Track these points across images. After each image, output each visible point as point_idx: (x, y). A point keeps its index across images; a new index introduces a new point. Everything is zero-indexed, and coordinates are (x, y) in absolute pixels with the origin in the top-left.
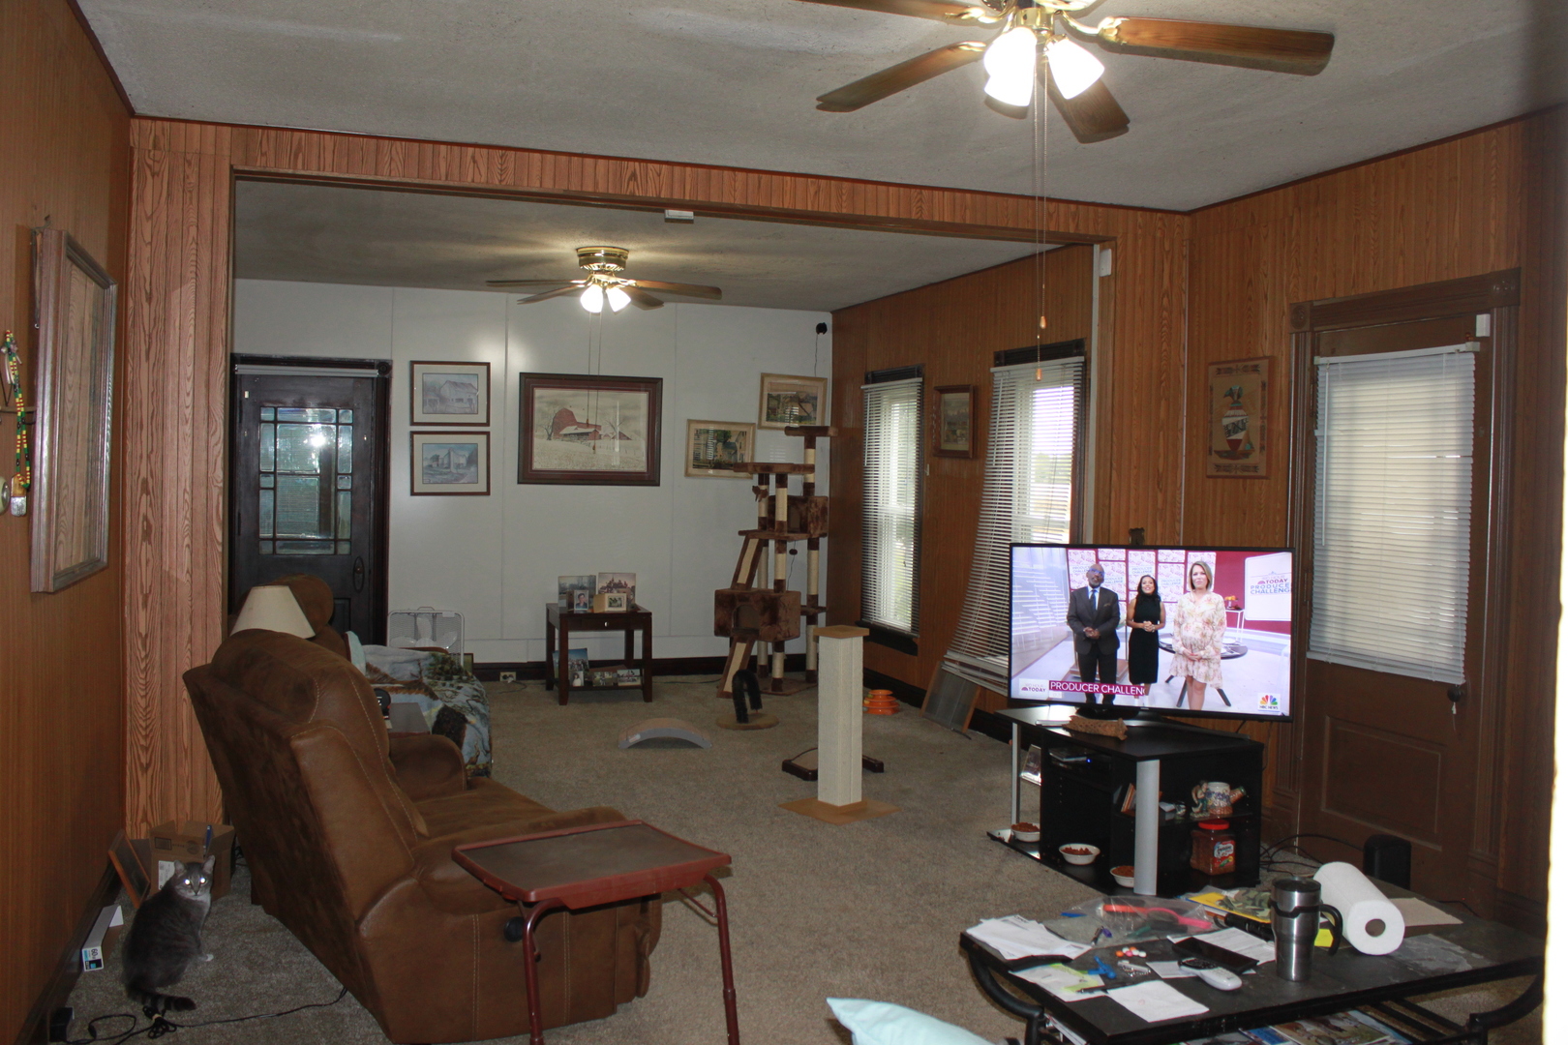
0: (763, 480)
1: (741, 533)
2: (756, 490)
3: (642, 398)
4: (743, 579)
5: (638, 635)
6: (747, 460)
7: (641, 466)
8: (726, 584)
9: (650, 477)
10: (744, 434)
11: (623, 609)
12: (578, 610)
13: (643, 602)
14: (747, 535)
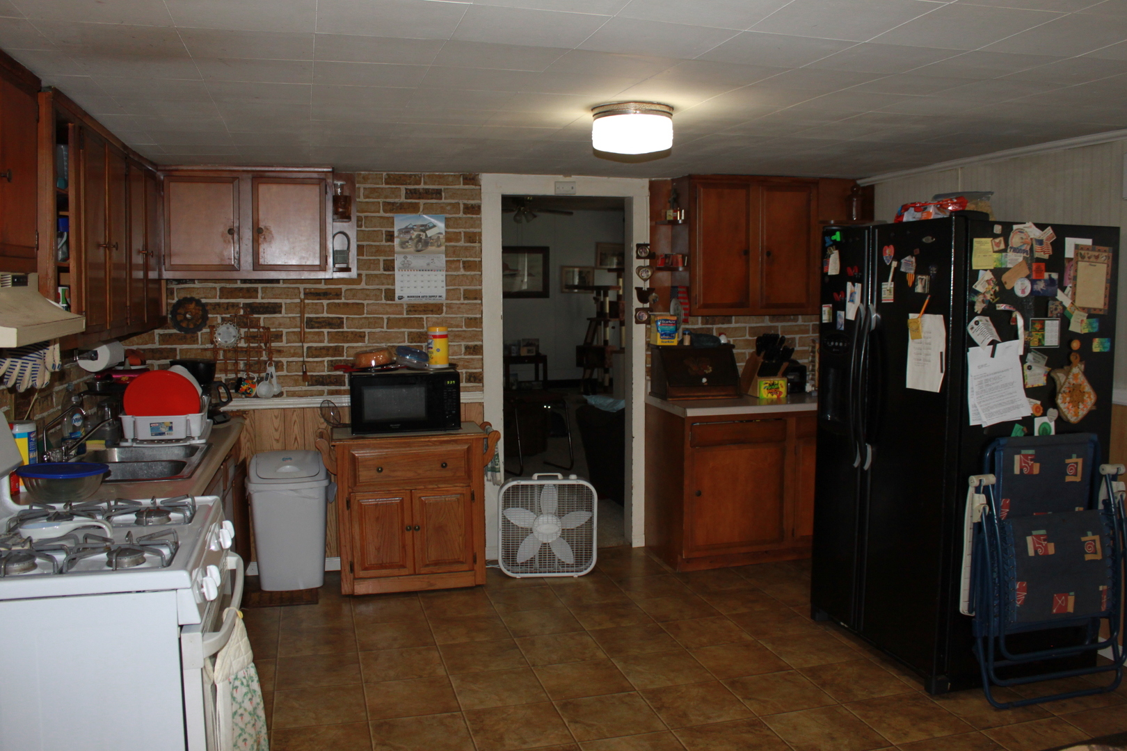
0: (599, 294)
1: (588, 319)
2: (594, 298)
3: (540, 256)
4: (589, 340)
5: (541, 366)
6: (591, 285)
7: (540, 289)
8: (581, 343)
9: (544, 294)
10: (589, 272)
11: (534, 354)
12: (513, 355)
13: (542, 351)
14: (591, 320)
